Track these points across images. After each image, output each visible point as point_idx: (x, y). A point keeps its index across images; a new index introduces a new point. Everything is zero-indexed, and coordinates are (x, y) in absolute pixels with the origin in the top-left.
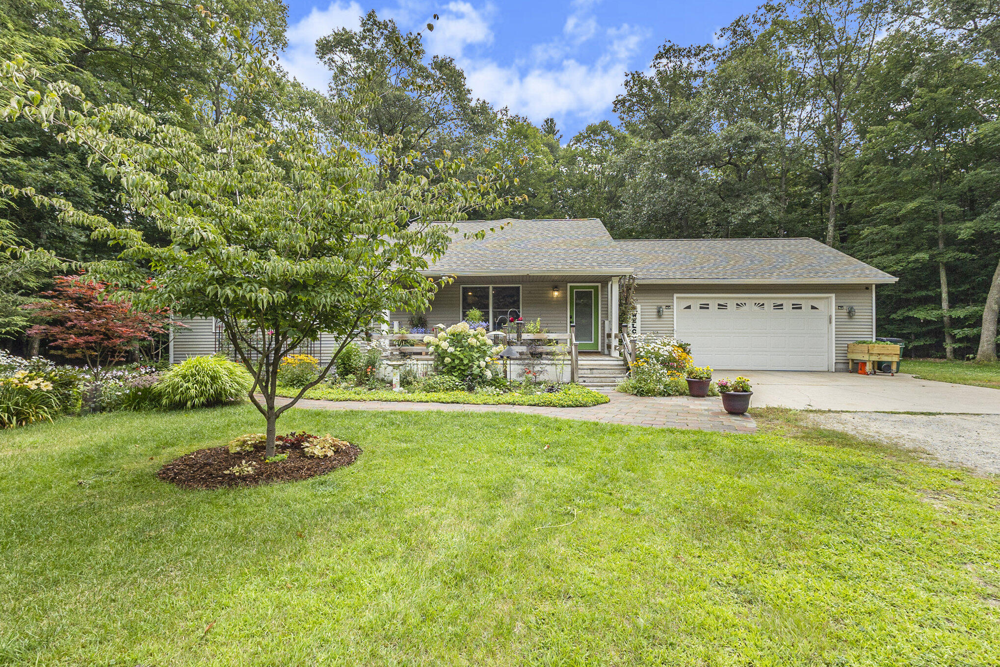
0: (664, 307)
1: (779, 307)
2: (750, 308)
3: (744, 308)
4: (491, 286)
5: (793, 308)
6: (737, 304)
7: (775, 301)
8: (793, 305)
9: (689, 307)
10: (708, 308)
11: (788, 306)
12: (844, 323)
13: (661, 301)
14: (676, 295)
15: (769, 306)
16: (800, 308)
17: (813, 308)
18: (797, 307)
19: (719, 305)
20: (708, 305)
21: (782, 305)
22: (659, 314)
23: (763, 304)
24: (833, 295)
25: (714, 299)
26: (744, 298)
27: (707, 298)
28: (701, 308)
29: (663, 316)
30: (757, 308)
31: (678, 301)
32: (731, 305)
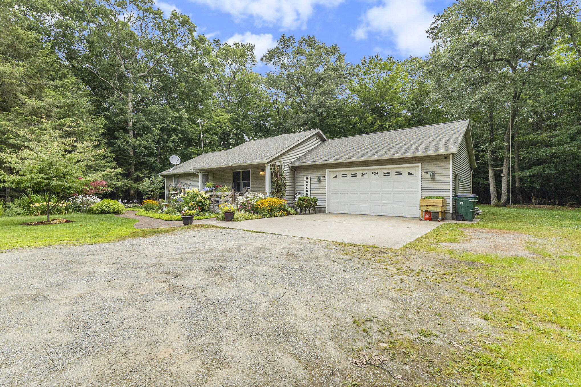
0: (322, 177)
1: (387, 174)
2: (370, 176)
3: (366, 176)
4: (241, 171)
5: (396, 175)
6: (362, 174)
7: (384, 171)
8: (396, 172)
9: (336, 177)
10: (346, 177)
11: (393, 173)
12: (429, 184)
13: (320, 174)
14: (327, 170)
15: (381, 173)
16: (401, 174)
17: (410, 174)
18: (399, 174)
19: (352, 174)
20: (346, 175)
21: (389, 173)
22: (320, 180)
23: (377, 173)
24: (420, 165)
25: (349, 171)
26: (366, 170)
27: (345, 171)
28: (343, 177)
29: (321, 182)
30: (374, 176)
31: (329, 174)
32: (359, 174)
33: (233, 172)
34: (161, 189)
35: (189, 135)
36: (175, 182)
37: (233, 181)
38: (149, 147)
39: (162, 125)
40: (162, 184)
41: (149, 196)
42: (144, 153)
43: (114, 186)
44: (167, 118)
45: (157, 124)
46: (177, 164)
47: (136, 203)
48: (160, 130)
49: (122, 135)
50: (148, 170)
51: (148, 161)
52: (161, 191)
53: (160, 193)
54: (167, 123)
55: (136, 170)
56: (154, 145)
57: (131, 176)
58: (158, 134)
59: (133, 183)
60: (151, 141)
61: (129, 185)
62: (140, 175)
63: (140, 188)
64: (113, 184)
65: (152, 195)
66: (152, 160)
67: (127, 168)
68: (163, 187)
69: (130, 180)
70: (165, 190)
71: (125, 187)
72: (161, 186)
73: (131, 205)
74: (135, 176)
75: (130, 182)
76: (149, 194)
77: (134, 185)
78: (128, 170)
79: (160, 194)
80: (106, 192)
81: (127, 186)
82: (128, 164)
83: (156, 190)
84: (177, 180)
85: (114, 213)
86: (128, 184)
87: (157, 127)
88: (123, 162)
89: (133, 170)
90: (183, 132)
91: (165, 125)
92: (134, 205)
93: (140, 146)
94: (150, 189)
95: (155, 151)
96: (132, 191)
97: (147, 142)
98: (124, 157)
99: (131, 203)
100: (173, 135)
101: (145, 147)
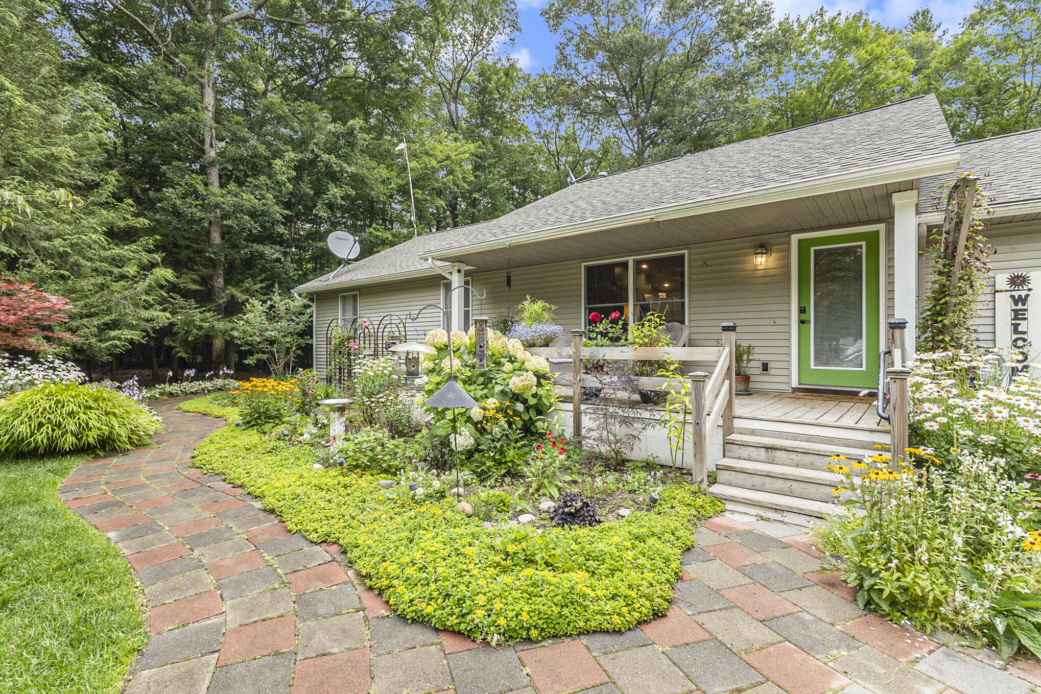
4: (631, 259)
33: (589, 269)
34: (302, 334)
35: (372, 189)
36: (344, 311)
37: (589, 301)
38: (263, 214)
39: (300, 156)
40: (305, 318)
41: (265, 357)
42: (250, 231)
43: (148, 326)
44: (313, 137)
45: (288, 151)
46: (351, 257)
47: (226, 376)
48: (296, 168)
49: (183, 176)
50: (261, 282)
51: (262, 255)
52: (302, 341)
53: (299, 347)
54: (313, 151)
55: (227, 282)
56: (278, 211)
57: (213, 301)
58: (288, 179)
59: (218, 320)
60: (270, 196)
61: (206, 325)
62: (239, 295)
63: (235, 333)
64: (140, 319)
65: (272, 353)
66: (271, 252)
67: (202, 277)
68: (308, 331)
69: (209, 310)
70: (312, 338)
71: (195, 331)
72: (301, 326)
73: (208, 385)
74: (225, 300)
75: (208, 314)
76: (264, 353)
77: (220, 325)
78: (205, 281)
79: (299, 352)
80: (116, 346)
81: (200, 328)
82: (204, 266)
83: (288, 339)
84: (350, 308)
85: (83, 450)
86: (202, 320)
87: (287, 158)
88: (189, 258)
89: (220, 282)
90: (357, 181)
91: (310, 155)
92: (219, 382)
93: (238, 209)
94: (267, 334)
95: (281, 229)
96: (218, 343)
97: (259, 200)
98: (195, 246)
99: (211, 378)
100: (331, 185)
101: (253, 214)
